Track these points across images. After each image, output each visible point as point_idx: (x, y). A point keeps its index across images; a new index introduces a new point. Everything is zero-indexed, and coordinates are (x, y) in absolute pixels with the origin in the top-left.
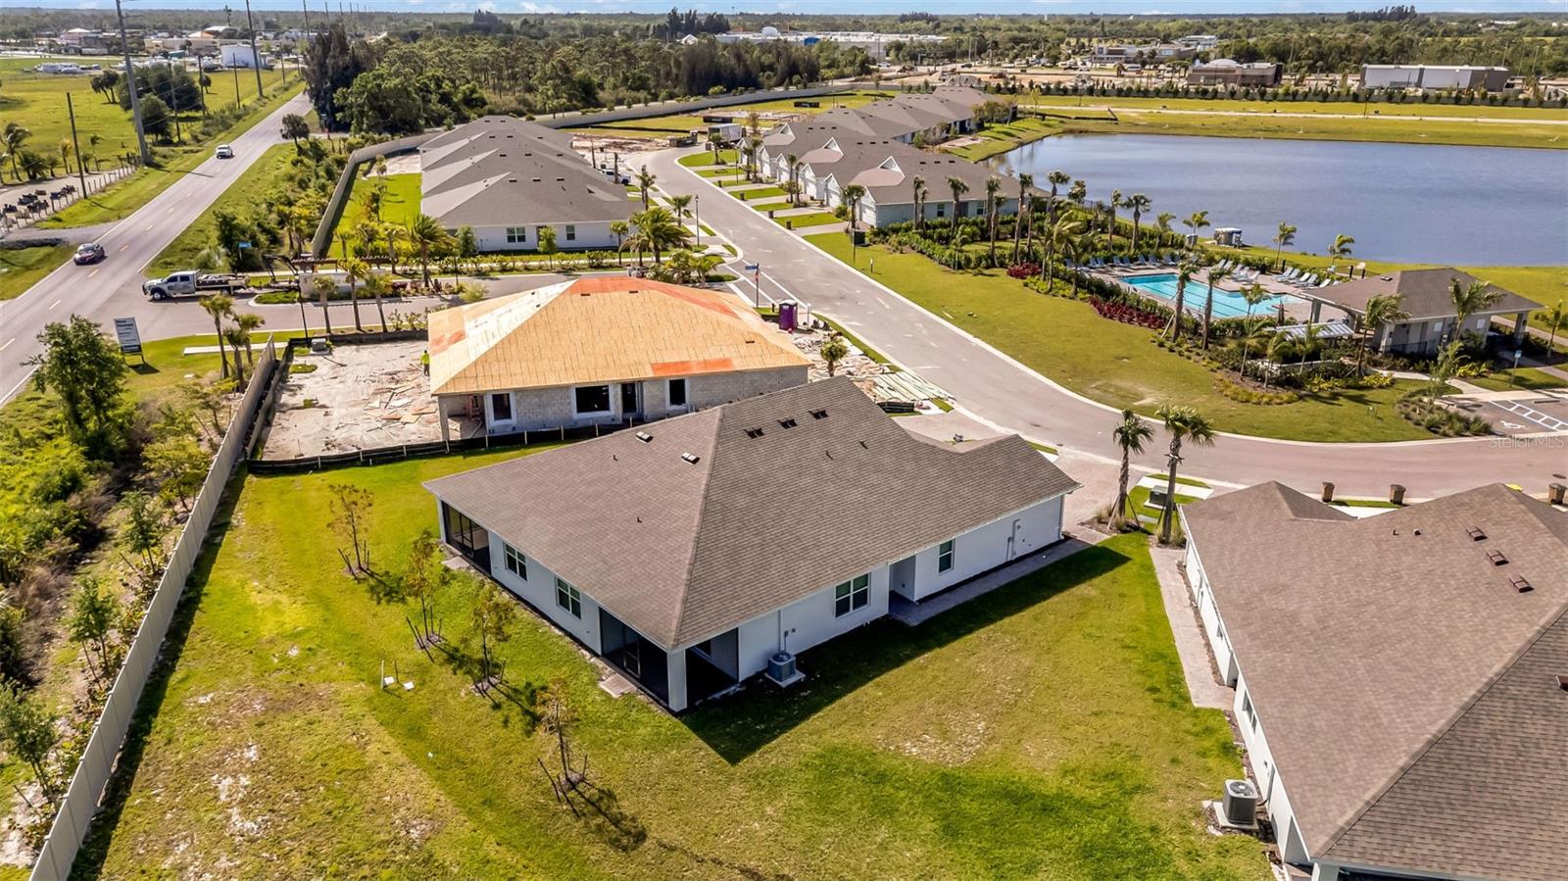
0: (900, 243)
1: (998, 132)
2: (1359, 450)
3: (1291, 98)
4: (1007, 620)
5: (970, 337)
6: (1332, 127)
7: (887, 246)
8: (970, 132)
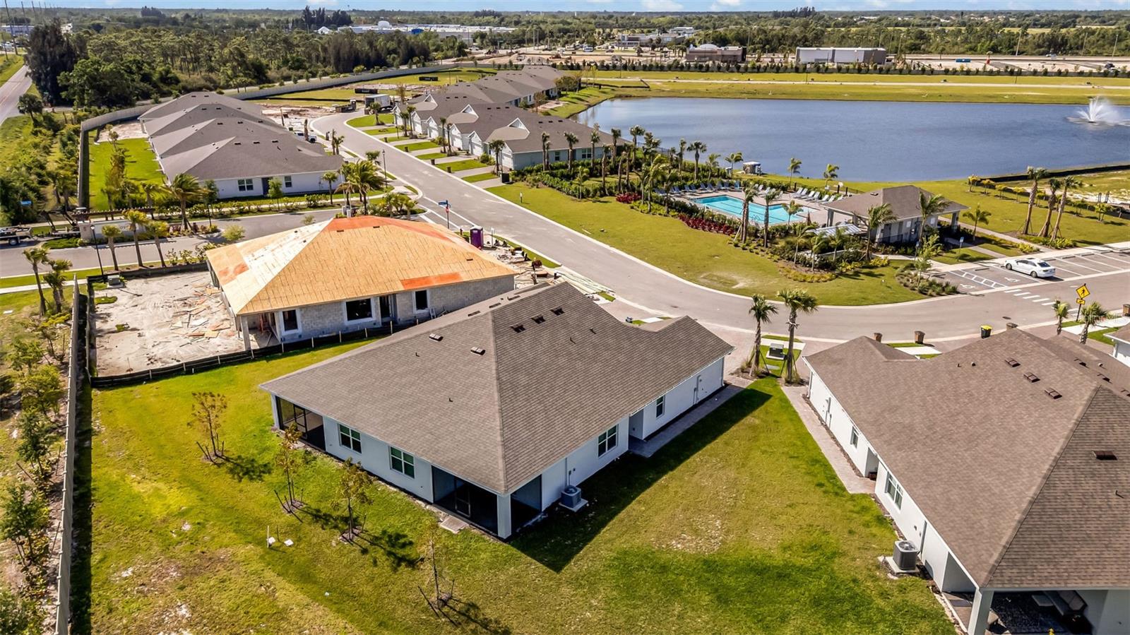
0: (534, 180)
1: (573, 98)
2: (883, 309)
3: (756, 70)
4: (708, 447)
5: (607, 247)
6: (789, 90)
7: (525, 183)
8: (553, 98)
